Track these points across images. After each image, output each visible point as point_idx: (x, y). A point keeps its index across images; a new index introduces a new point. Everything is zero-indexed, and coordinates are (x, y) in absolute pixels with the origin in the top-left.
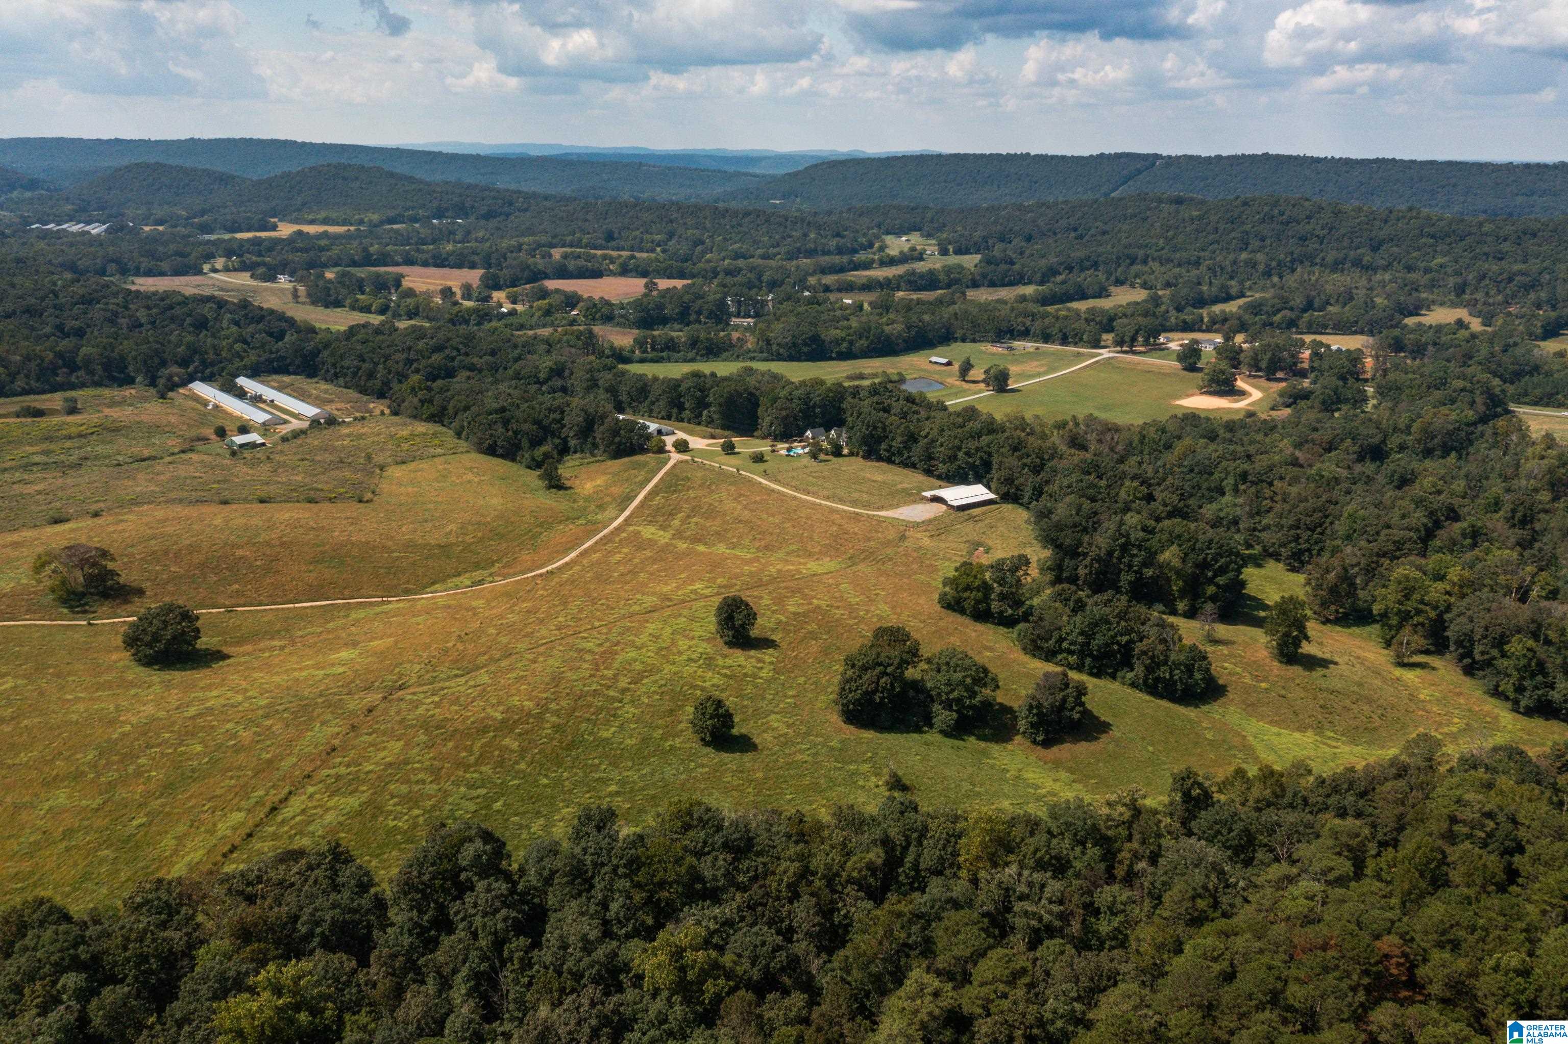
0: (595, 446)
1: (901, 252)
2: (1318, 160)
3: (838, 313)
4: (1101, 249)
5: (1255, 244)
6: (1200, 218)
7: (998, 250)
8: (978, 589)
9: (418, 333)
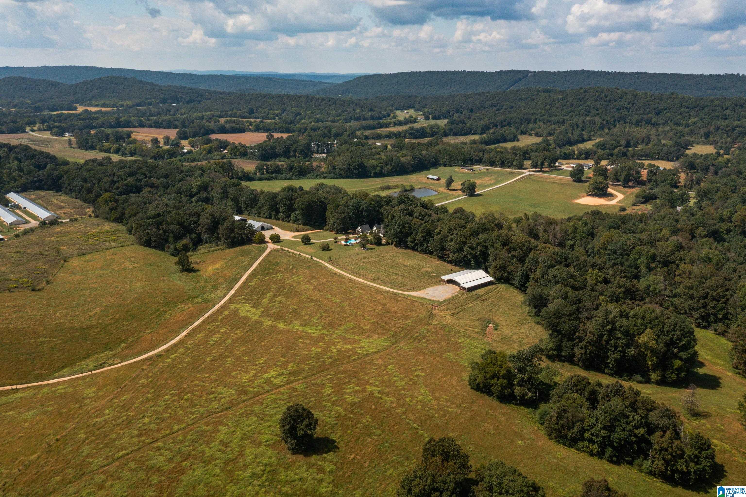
0: (218, 239)
1: (405, 118)
2: (608, 73)
3: (374, 151)
4: (511, 116)
5: (593, 112)
6: (563, 99)
7: (456, 117)
8: (504, 377)
9: (122, 165)
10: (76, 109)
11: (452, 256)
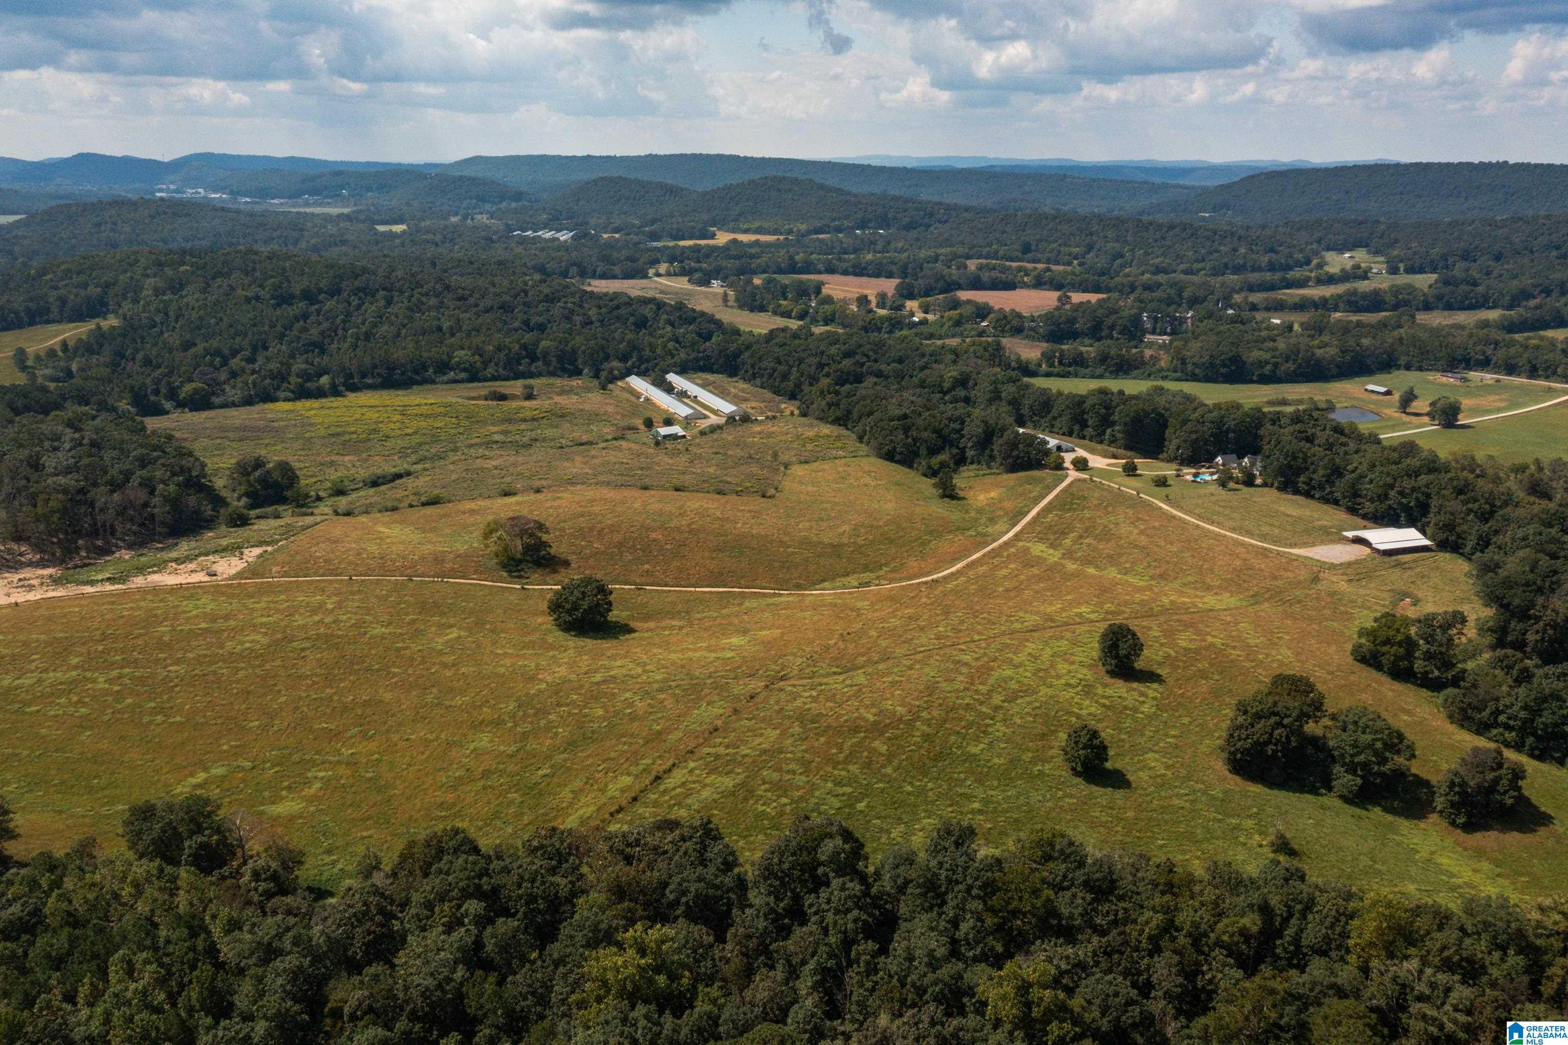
0: (992, 457)
1: (1343, 270)
3: (1264, 333)
7: (1458, 271)
8: (1400, 644)
9: (832, 339)
10: (713, 236)
11: (1369, 507)
